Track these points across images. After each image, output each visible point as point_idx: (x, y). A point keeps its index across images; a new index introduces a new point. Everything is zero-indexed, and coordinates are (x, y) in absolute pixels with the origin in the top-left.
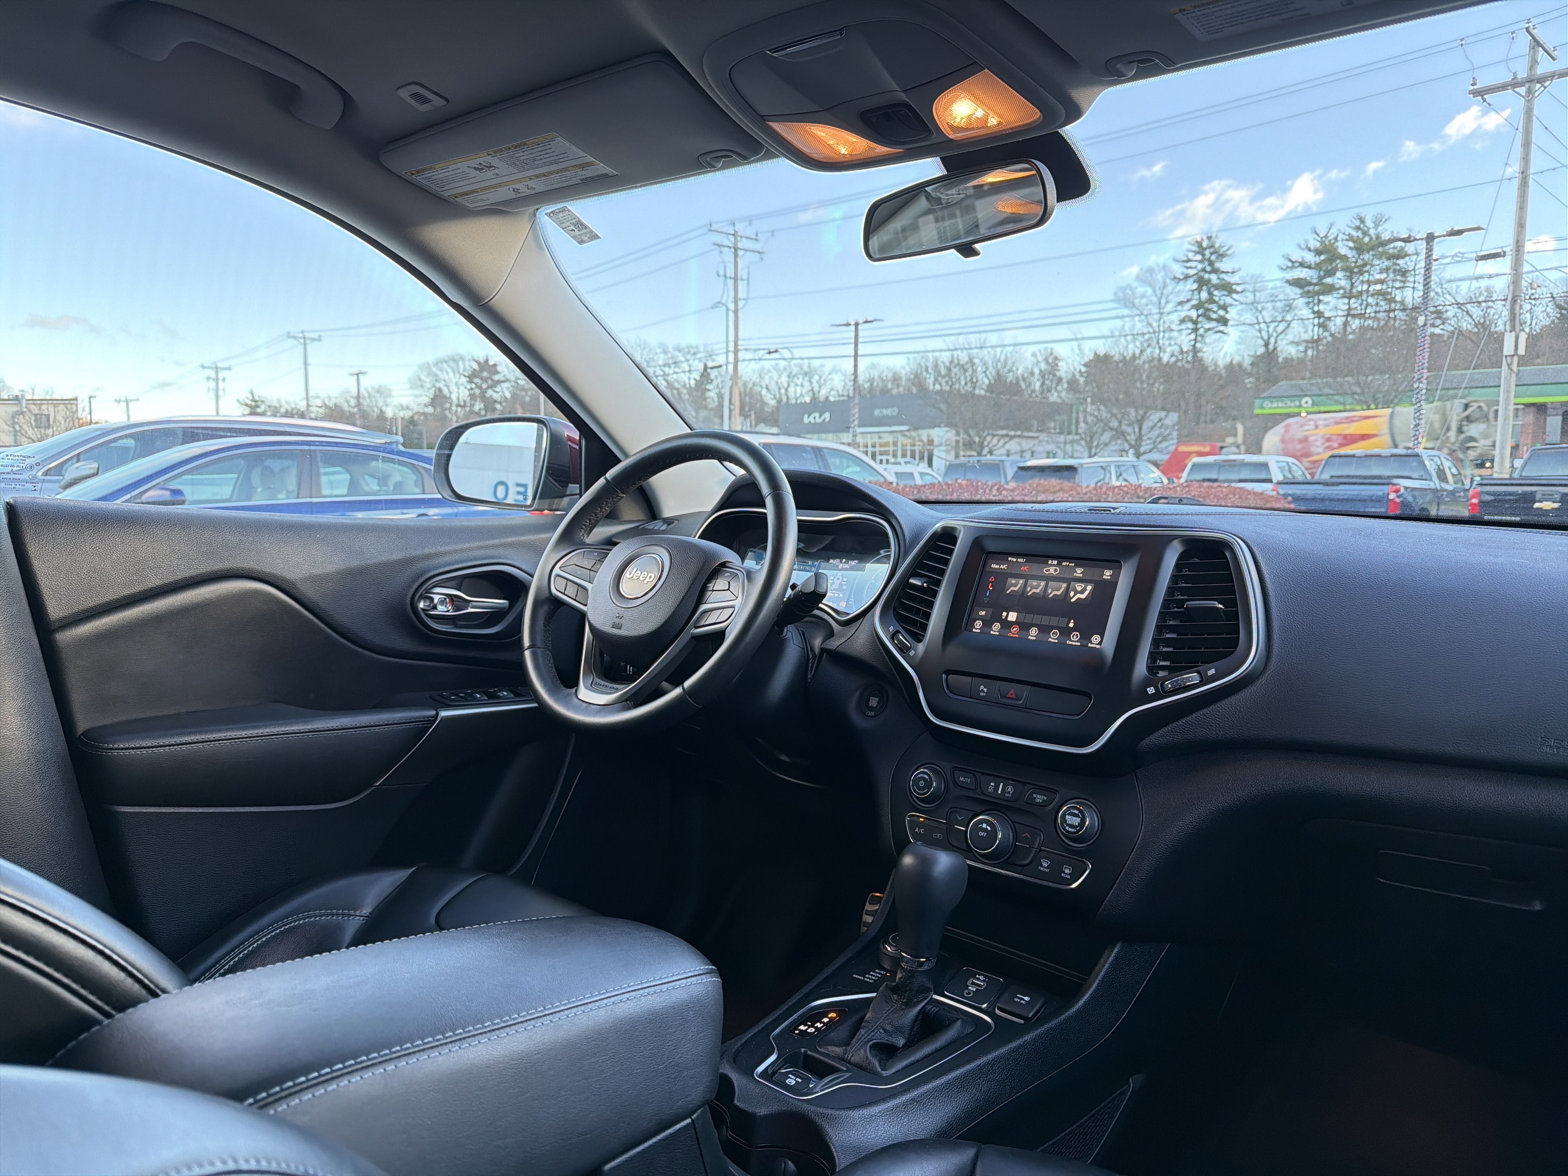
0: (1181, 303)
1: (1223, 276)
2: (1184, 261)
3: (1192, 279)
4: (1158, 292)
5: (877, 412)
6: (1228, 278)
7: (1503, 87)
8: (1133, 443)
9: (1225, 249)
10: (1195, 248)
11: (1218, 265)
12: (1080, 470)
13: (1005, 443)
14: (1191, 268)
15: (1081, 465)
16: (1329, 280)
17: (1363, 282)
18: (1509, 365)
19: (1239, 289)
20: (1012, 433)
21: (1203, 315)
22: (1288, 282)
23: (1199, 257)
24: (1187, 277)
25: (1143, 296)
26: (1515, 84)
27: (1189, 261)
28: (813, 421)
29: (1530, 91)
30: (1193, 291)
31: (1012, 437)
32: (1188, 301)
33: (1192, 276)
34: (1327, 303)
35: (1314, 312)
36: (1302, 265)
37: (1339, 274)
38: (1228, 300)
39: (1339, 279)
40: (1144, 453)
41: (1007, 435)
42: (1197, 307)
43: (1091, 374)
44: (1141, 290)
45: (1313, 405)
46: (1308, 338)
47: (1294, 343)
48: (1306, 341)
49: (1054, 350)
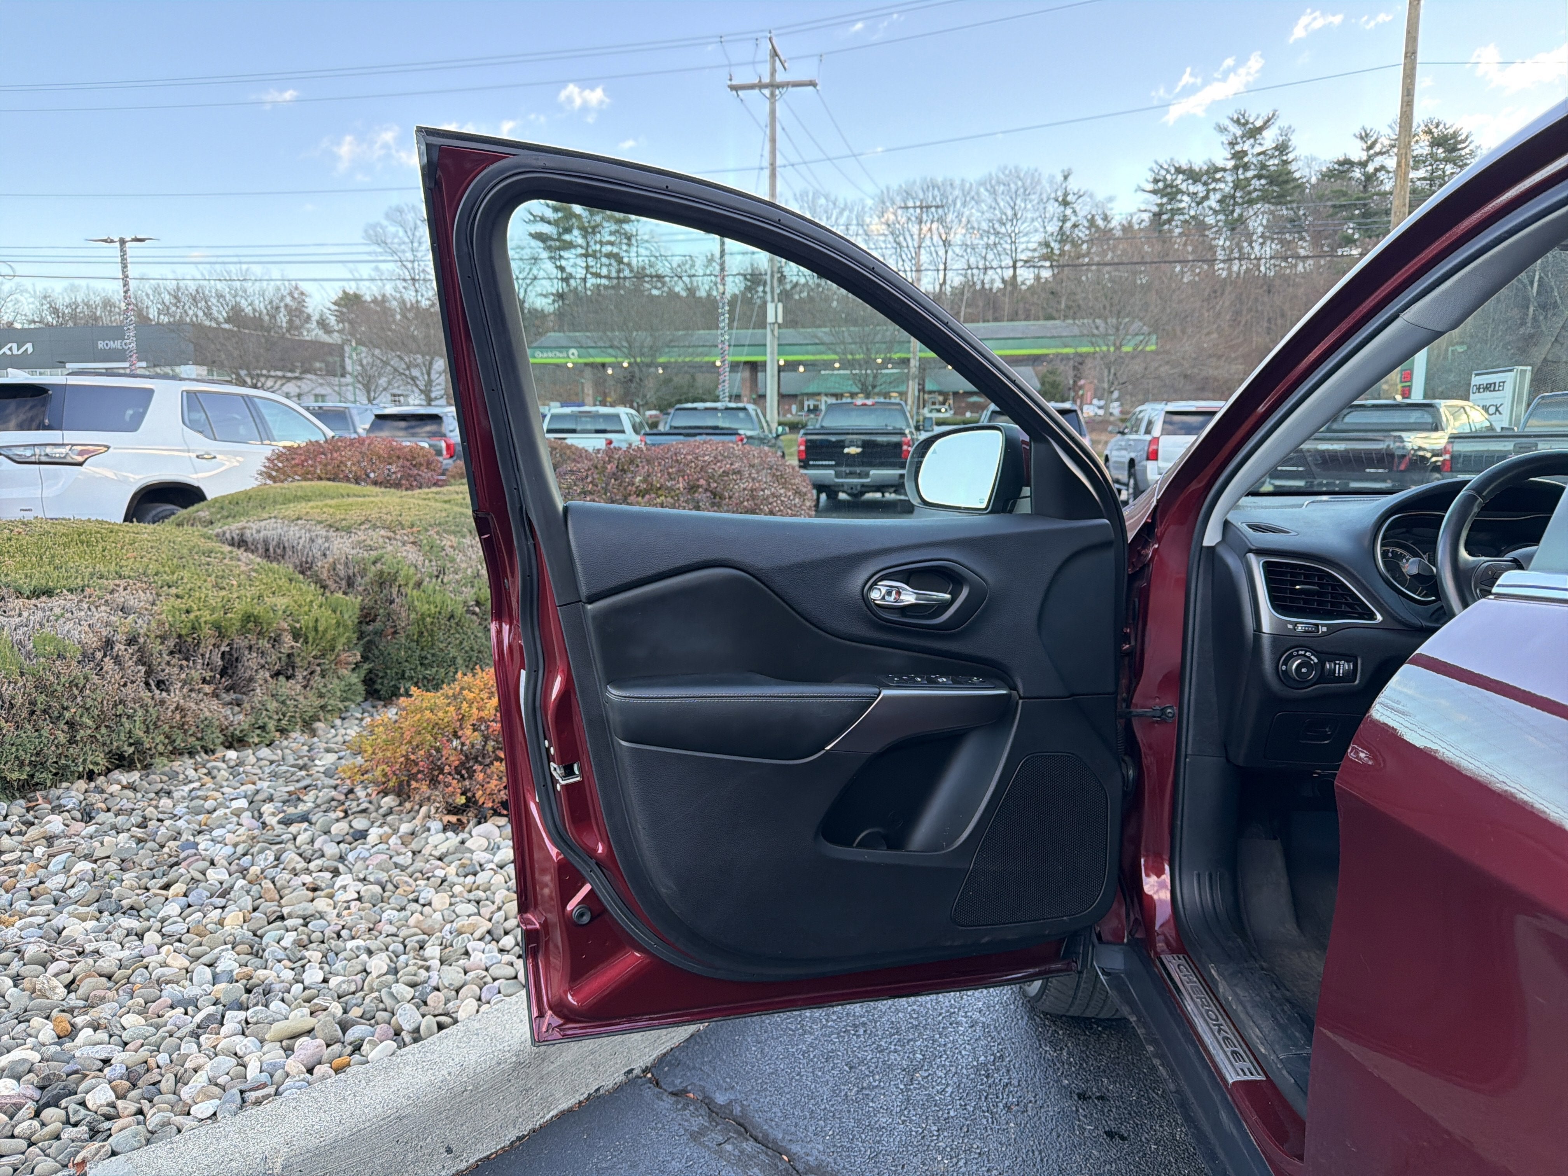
4: (410, 233)
5: (101, 345)
7: (752, 87)
8: (423, 388)
12: (445, 419)
13: (282, 385)
15: (446, 414)
16: (567, 237)
17: (596, 242)
18: (772, 331)
20: (289, 375)
22: (531, 235)
25: (395, 235)
26: (761, 86)
28: (9, 353)
29: (773, 95)
31: (289, 379)
34: (567, 259)
35: (557, 267)
36: (543, 219)
37: (576, 232)
39: (575, 236)
40: (436, 399)
41: (284, 377)
43: (342, 313)
44: (392, 229)
45: (579, 356)
46: (554, 291)
47: (541, 295)
48: (553, 294)
49: (300, 284)
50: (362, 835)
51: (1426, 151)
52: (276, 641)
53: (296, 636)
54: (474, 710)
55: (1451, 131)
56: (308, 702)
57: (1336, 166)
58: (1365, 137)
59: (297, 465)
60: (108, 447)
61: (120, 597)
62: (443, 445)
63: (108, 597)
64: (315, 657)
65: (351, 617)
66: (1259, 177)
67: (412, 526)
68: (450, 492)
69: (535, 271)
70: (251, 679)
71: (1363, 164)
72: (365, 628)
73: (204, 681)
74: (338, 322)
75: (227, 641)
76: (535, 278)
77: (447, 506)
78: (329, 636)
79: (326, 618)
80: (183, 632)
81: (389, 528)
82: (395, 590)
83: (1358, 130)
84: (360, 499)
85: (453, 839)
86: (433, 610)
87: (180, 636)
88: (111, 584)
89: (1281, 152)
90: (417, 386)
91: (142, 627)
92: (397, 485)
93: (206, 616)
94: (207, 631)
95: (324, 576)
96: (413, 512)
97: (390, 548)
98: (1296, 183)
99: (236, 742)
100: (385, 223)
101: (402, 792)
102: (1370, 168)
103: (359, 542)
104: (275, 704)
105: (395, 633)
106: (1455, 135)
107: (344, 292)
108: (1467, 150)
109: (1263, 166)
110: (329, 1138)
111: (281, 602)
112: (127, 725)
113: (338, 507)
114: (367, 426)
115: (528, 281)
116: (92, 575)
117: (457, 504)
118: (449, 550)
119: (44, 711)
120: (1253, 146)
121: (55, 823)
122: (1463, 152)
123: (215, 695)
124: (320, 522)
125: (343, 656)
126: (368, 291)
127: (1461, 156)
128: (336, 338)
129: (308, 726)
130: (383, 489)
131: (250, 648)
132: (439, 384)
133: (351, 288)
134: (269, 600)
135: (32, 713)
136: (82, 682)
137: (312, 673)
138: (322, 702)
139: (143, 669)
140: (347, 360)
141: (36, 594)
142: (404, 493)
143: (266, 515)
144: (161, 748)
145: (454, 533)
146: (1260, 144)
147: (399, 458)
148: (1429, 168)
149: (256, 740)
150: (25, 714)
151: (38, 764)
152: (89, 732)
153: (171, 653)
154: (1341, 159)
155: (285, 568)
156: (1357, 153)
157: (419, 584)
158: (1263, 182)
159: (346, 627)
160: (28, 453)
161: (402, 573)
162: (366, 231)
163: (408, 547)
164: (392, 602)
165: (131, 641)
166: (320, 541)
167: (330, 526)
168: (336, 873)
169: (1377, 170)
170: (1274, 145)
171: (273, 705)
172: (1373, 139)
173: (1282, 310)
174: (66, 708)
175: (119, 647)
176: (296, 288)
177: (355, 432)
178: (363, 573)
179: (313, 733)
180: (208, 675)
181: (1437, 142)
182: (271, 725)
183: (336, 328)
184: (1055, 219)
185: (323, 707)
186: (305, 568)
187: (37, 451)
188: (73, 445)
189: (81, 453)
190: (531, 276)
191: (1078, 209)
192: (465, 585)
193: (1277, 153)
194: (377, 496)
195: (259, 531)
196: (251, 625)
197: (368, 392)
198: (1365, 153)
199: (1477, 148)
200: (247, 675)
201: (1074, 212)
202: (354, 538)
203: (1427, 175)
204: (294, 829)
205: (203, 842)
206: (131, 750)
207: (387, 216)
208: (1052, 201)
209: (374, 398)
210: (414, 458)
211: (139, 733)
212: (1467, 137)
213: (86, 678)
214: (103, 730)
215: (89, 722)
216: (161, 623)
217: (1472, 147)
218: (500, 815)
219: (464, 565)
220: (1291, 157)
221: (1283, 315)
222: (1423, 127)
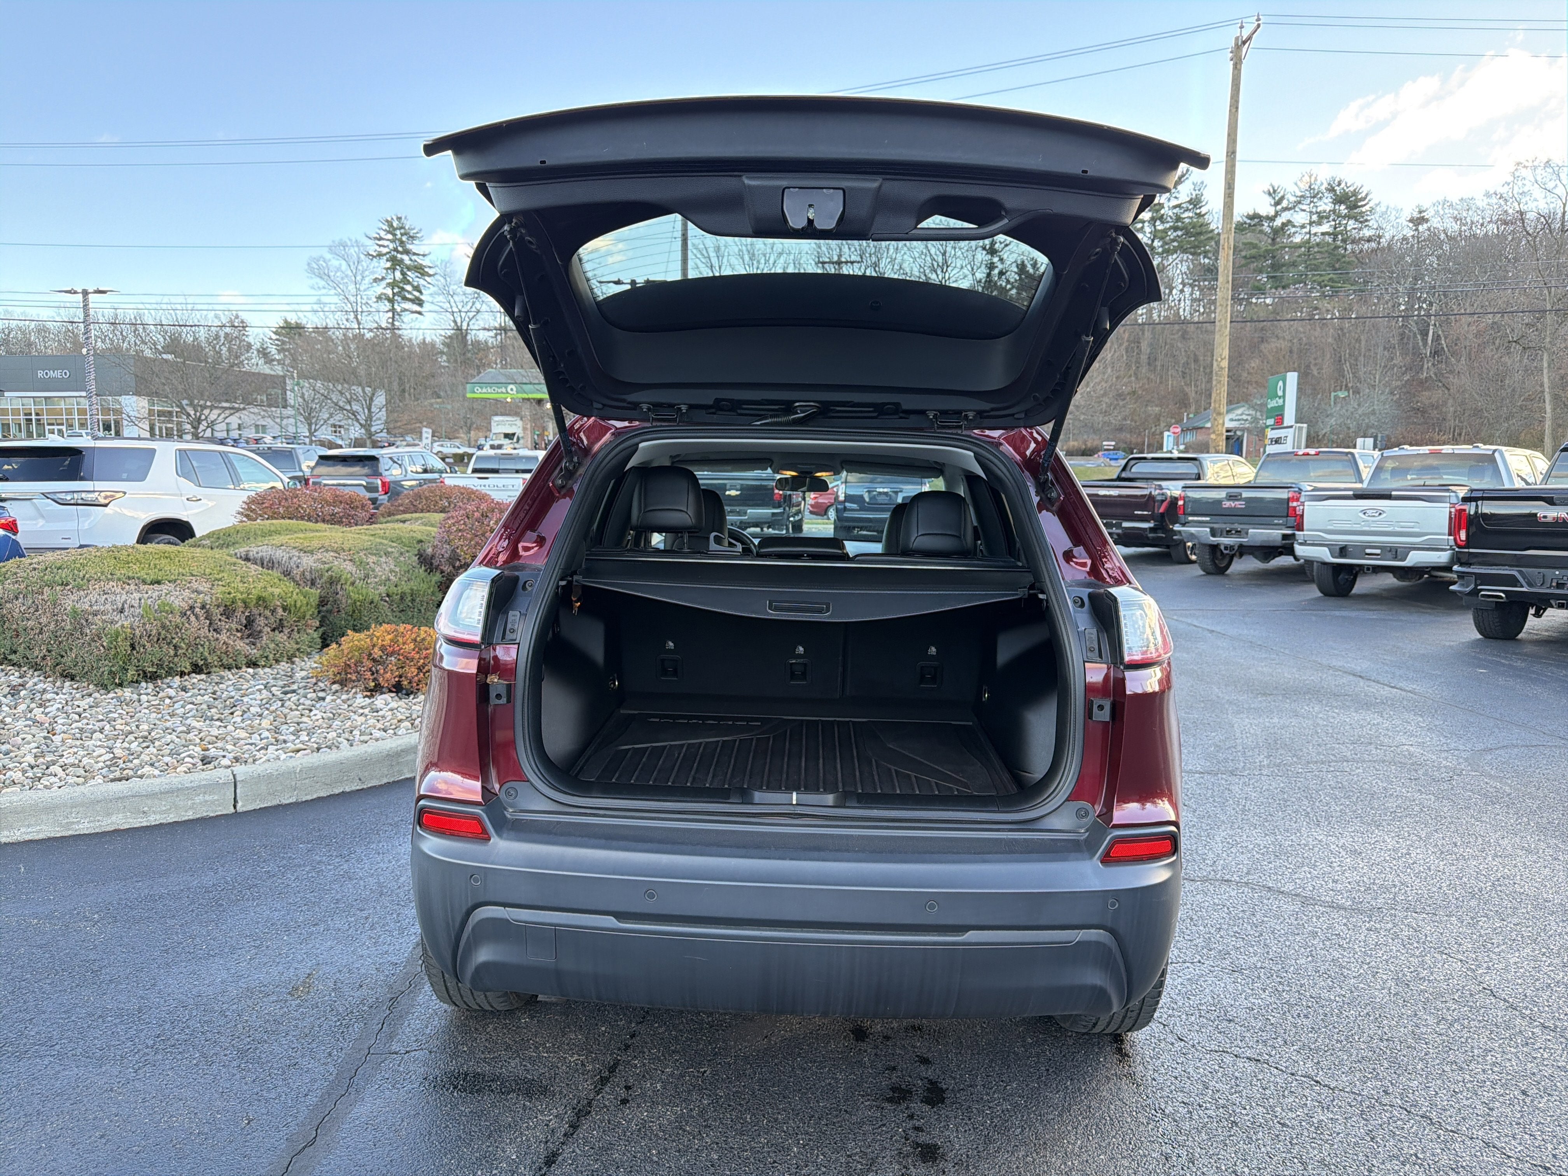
0: (376, 280)
1: (414, 258)
2: (376, 238)
3: (385, 258)
4: (353, 267)
6: (420, 260)
9: (415, 231)
10: (385, 227)
11: (409, 247)
12: (381, 459)
13: (226, 416)
14: (384, 246)
19: (431, 272)
21: (398, 294)
23: (390, 237)
24: (380, 255)
25: (338, 269)
27: (381, 239)
30: (387, 269)
32: (383, 279)
33: (385, 254)
38: (422, 282)
40: (375, 433)
42: (392, 285)
43: (283, 343)
44: (335, 263)
45: (517, 392)
46: (497, 325)
47: (485, 329)
48: (496, 329)
49: (240, 313)
50: (324, 699)
51: (1329, 207)
52: (273, 612)
53: (284, 610)
54: (380, 641)
55: (1352, 189)
56: (291, 646)
57: (1246, 219)
58: (1272, 193)
59: (267, 507)
60: (125, 493)
61: (195, 585)
62: (379, 482)
63: (188, 585)
64: (295, 621)
65: (314, 601)
66: (1175, 229)
67: (350, 550)
68: (375, 529)
69: (478, 305)
70: (260, 632)
71: (1272, 219)
72: (321, 608)
73: (237, 631)
74: (279, 351)
75: (248, 610)
76: (478, 312)
77: (372, 538)
78: (302, 610)
79: (301, 600)
80: (228, 604)
81: (336, 552)
82: (339, 587)
83: (1268, 186)
84: (317, 534)
85: (368, 701)
86: (361, 597)
87: (226, 606)
88: (189, 578)
89: (1195, 206)
90: (357, 420)
91: (208, 599)
92: (340, 523)
93: (239, 596)
94: (240, 604)
95: (298, 579)
96: (351, 542)
97: (336, 563)
98: (1210, 235)
99: (253, 664)
100: (328, 256)
101: (343, 683)
102: (1278, 222)
103: (318, 559)
104: (273, 645)
105: (339, 611)
106: (1355, 193)
107: (286, 321)
108: (1367, 208)
109: (1178, 219)
110: (316, 765)
111: (277, 591)
112: (201, 649)
113: (305, 539)
114: (312, 464)
115: (471, 315)
116: (179, 574)
117: (379, 537)
118: (372, 565)
119: (163, 639)
120: (1169, 200)
121: (172, 692)
122: (1363, 209)
123: (242, 638)
124: (295, 548)
125: (310, 622)
126: (310, 321)
127: (1362, 212)
128: (279, 370)
129: (290, 659)
130: (330, 526)
131: (260, 615)
132: (380, 419)
133: (293, 319)
134: (270, 589)
135: (158, 640)
136: (181, 625)
137: (292, 630)
138: (298, 646)
139: (208, 622)
140: (288, 393)
141: (152, 583)
142: (345, 529)
143: (261, 544)
144: (216, 663)
145: (375, 555)
146: (1176, 197)
147: (341, 502)
148: (1333, 223)
149: (263, 663)
150: (155, 640)
151: (160, 666)
152: (183, 651)
153: (221, 615)
154: (1251, 213)
155: (276, 573)
156: (1266, 208)
157: (353, 584)
158: (1180, 233)
159: (311, 606)
160: (69, 497)
161: (343, 577)
162: (309, 264)
163: (347, 562)
164: (337, 594)
165: (203, 607)
166: (295, 559)
167: (301, 550)
168: (311, 711)
169: (1284, 225)
170: (1188, 199)
171: (272, 646)
172: (1280, 195)
173: (1195, 355)
174: (173, 638)
175: (197, 610)
176: (237, 317)
177: (301, 470)
178: (321, 576)
179: (293, 663)
180: (239, 627)
181: (1340, 199)
182: (271, 656)
183: (277, 357)
184: (983, 266)
185: (298, 649)
186: (287, 573)
187: (76, 496)
188: (101, 492)
189: (106, 497)
190: (474, 309)
191: (1005, 257)
192: (380, 585)
193: (1191, 207)
194: (326, 531)
195: (257, 553)
196: (261, 603)
197: (310, 425)
198: (1273, 208)
199: (1377, 205)
200: (259, 629)
201: (1001, 260)
202: (315, 557)
203: (1331, 230)
204: (289, 696)
205: (245, 699)
206: (202, 662)
207: (331, 249)
208: (980, 249)
209: (316, 430)
210: (352, 502)
211: (206, 654)
212: (1367, 195)
213: (183, 624)
214: (190, 651)
215: (184, 646)
216: (217, 599)
217: (1371, 204)
218: (392, 692)
219: (380, 574)
220: (1204, 210)
221: (1196, 360)
222: (1325, 185)
